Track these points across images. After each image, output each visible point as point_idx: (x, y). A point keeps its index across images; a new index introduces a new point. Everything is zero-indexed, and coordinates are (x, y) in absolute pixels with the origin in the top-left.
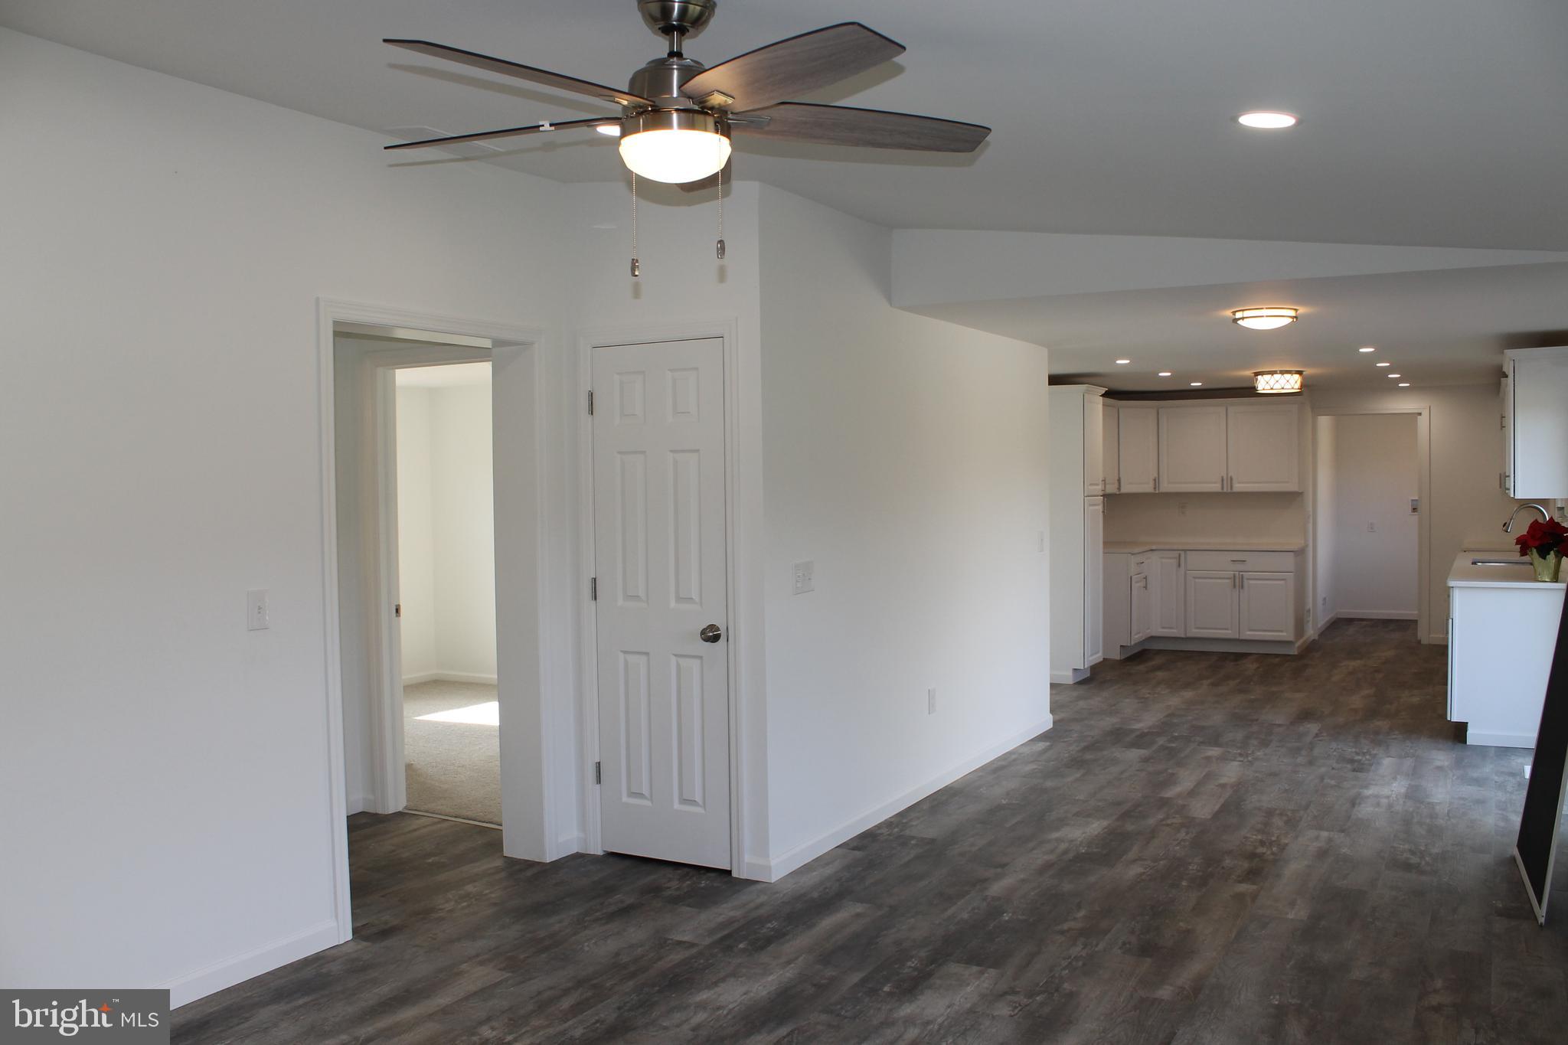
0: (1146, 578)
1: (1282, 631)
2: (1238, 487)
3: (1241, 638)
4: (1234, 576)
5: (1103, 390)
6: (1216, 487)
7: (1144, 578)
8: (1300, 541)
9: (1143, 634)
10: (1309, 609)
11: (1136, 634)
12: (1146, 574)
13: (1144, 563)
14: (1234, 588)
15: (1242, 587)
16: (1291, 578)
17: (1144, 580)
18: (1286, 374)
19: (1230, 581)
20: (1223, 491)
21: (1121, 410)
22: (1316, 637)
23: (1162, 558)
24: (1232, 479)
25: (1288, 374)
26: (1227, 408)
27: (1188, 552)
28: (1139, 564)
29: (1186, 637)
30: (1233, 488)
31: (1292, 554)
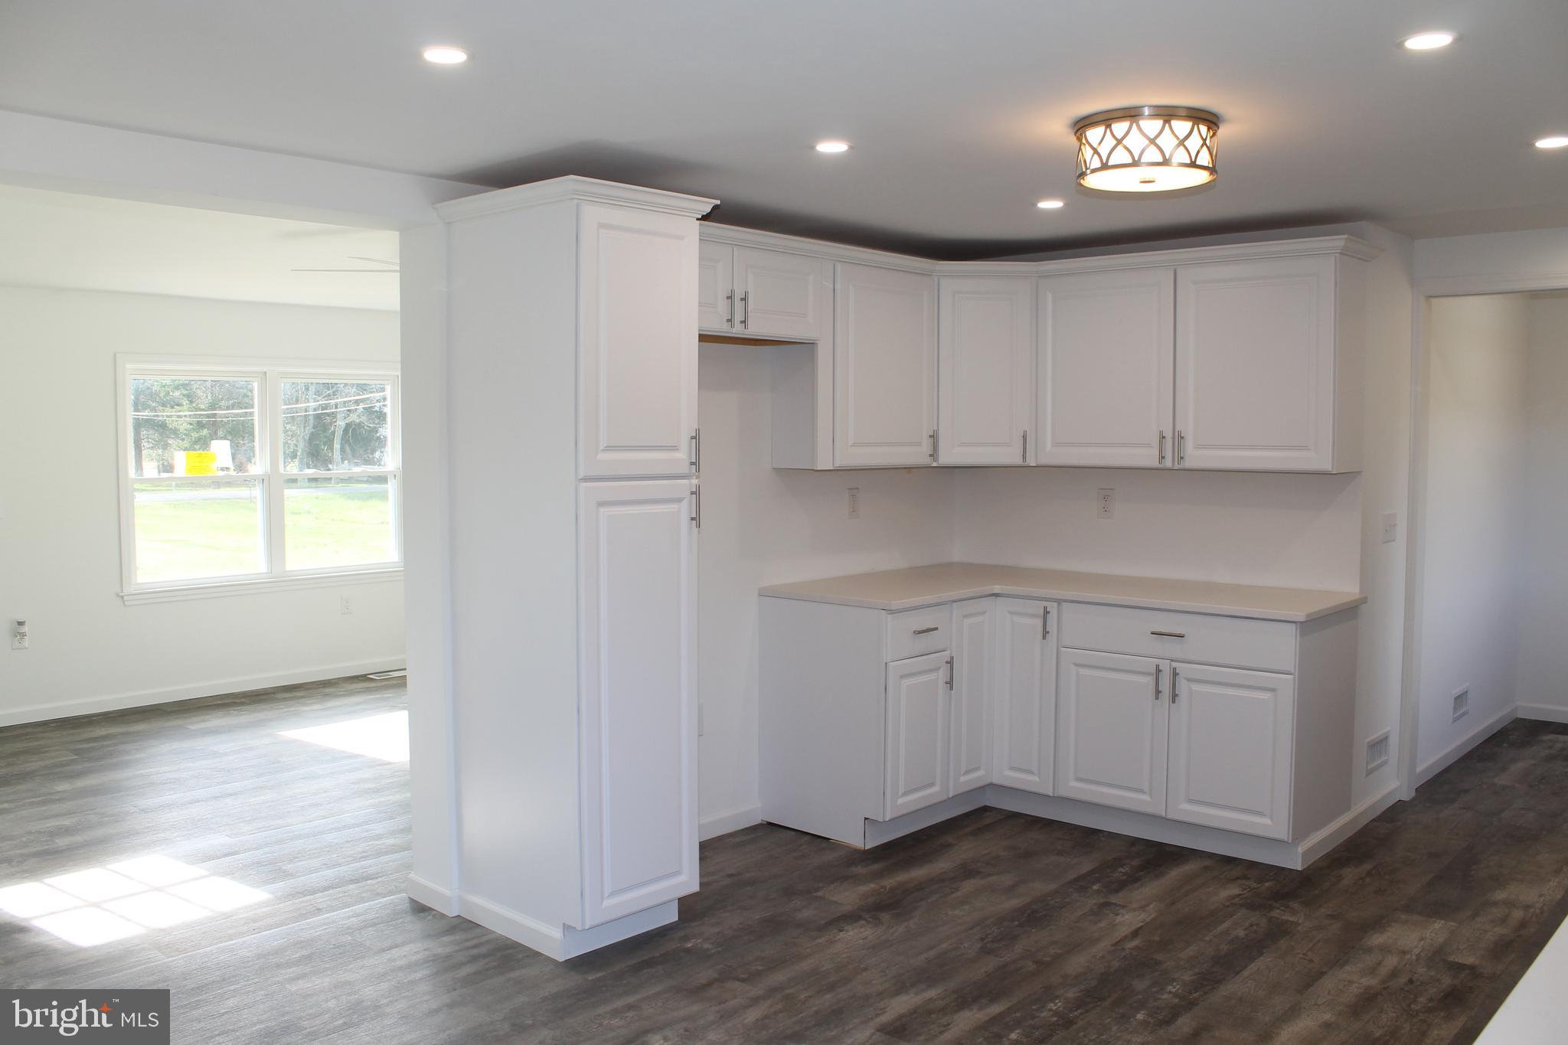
0: (950, 663)
1: (1261, 814)
2: (1196, 457)
3: (1170, 816)
4: (1158, 671)
5: (706, 206)
6: (1147, 457)
7: (947, 662)
8: (1347, 588)
9: (936, 789)
10: (1380, 739)
11: (906, 794)
12: (951, 653)
13: (936, 629)
14: (1157, 698)
15: (1174, 697)
16: (1287, 685)
17: (945, 669)
18: (1175, 123)
19: (1150, 681)
20: (1161, 466)
21: (943, 281)
22: (1407, 795)
23: (1011, 613)
24: (1182, 438)
25: (1182, 127)
26: (1175, 271)
27: (1064, 605)
28: (919, 633)
29: (1056, 795)
30: (1182, 458)
31: (1293, 627)
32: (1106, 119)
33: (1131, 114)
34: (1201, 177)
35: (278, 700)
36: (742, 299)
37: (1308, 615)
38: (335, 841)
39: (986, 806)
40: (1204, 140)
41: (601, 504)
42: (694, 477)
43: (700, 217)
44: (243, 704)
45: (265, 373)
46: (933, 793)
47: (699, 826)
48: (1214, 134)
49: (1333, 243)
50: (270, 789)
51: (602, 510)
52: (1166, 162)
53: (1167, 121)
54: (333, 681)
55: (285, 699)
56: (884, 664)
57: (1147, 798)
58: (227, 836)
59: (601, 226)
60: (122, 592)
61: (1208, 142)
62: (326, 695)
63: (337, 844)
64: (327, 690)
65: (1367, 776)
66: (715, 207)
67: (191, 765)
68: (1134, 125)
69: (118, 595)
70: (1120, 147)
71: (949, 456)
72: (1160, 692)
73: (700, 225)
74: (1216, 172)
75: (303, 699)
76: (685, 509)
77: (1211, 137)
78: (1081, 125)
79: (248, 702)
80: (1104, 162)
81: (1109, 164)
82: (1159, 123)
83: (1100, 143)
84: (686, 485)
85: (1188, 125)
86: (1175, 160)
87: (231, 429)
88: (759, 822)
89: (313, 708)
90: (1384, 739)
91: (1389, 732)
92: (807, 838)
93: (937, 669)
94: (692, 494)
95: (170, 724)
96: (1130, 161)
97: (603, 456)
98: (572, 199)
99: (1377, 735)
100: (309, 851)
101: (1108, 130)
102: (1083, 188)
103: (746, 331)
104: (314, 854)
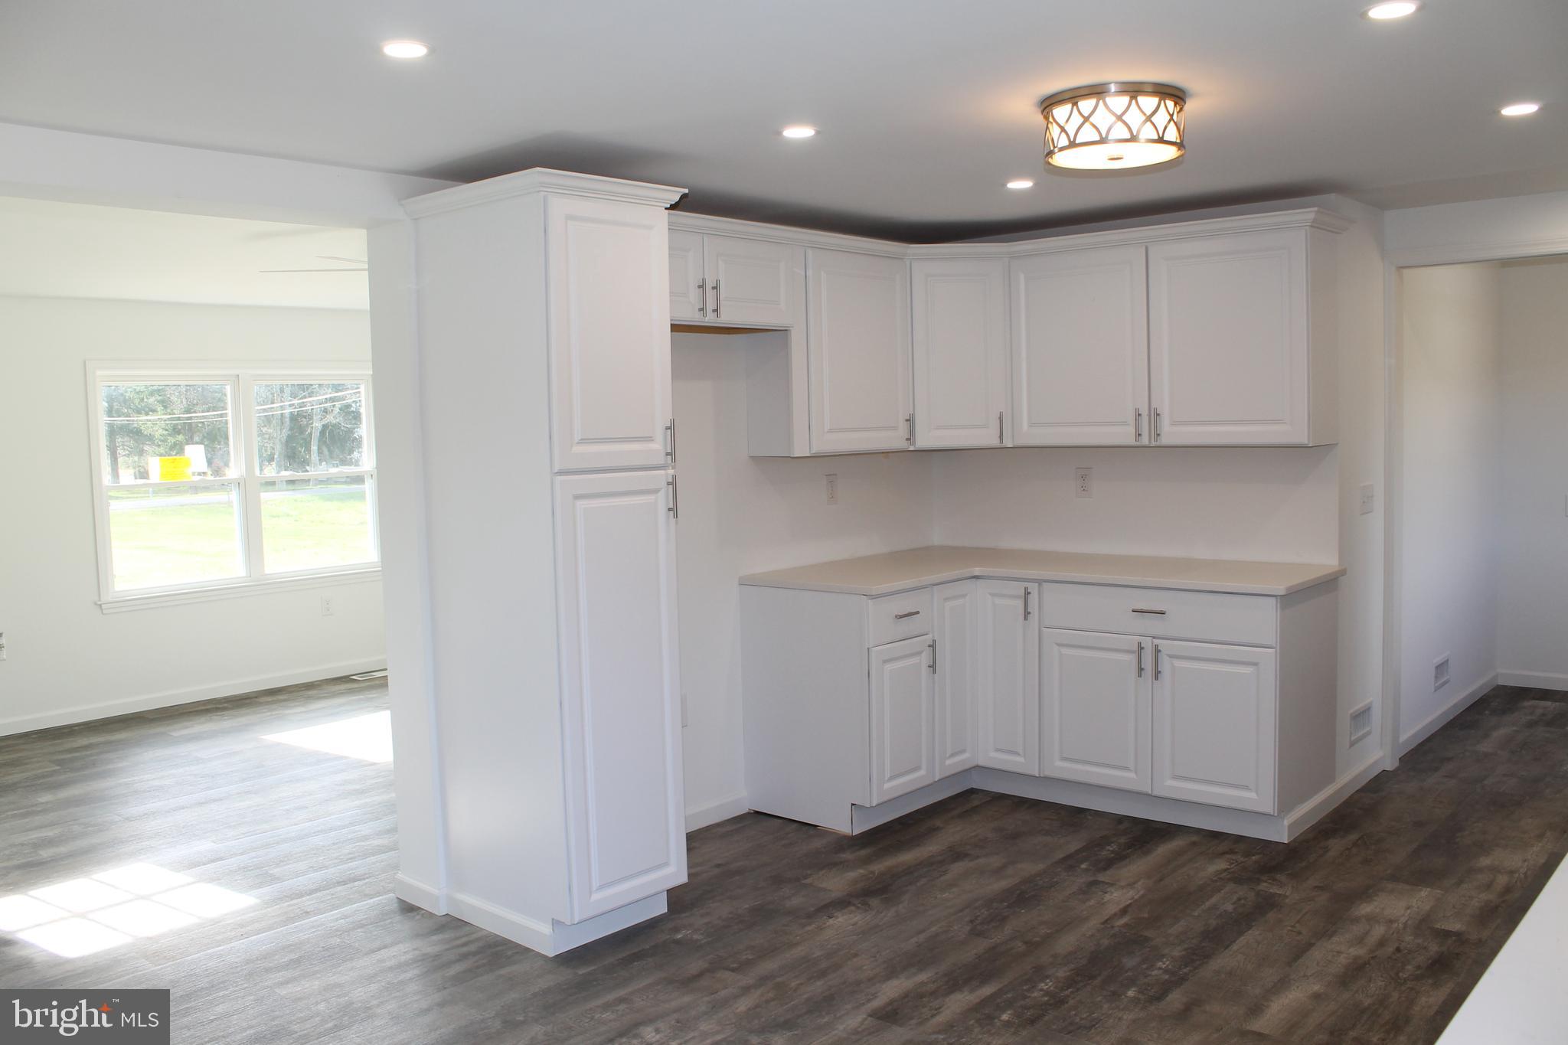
0: (933, 646)
1: (1246, 788)
2: (1172, 434)
3: (1155, 793)
4: (1141, 648)
5: (674, 195)
6: (1123, 435)
7: (929, 646)
8: (1326, 560)
9: (922, 772)
10: (1362, 710)
11: (892, 778)
12: (933, 637)
13: (918, 613)
14: (1140, 676)
15: (1157, 674)
16: (1269, 660)
17: (929, 651)
18: (1141, 99)
19: (1133, 658)
20: (1138, 444)
21: (915, 265)
22: (1390, 765)
23: (993, 595)
24: (1158, 415)
25: (1148, 102)
26: (1147, 248)
27: (1045, 585)
28: (901, 617)
29: (1042, 775)
30: (1158, 435)
31: (1273, 601)
32: (1073, 96)
33: (1097, 91)
34: (1169, 153)
35: (261, 704)
36: (713, 288)
37: (1289, 588)
38: (321, 843)
39: (972, 788)
40: (1172, 116)
41: (577, 497)
42: (672, 467)
43: (669, 206)
45: (238, 376)
46: (919, 777)
48: (1181, 110)
49: (1300, 217)
50: (254, 793)
51: (579, 503)
52: (1133, 139)
53: (1134, 97)
54: (316, 683)
55: (268, 703)
56: (866, 650)
57: (1132, 775)
59: (570, 217)
60: (100, 600)
61: (1175, 117)
62: (309, 697)
63: (323, 846)
64: (310, 693)
65: (1351, 747)
66: (684, 196)
67: (174, 772)
68: (1101, 102)
69: (96, 604)
70: (1087, 124)
71: (924, 441)
72: (1144, 669)
73: (669, 214)
74: (1184, 147)
75: (285, 703)
76: (662, 500)
77: (1178, 113)
78: (1048, 104)
80: (1072, 140)
81: (1077, 142)
82: (1126, 99)
83: (1067, 121)
84: (662, 476)
85: (1155, 100)
86: (1143, 136)
87: (205, 435)
88: (746, 811)
89: (296, 711)
90: (1366, 711)
91: (1371, 703)
92: (795, 826)
93: (919, 653)
94: (669, 484)
95: (152, 731)
96: (1097, 138)
97: (578, 449)
98: (539, 191)
99: (1359, 706)
100: (295, 854)
101: (1075, 107)
102: (1051, 167)
103: (719, 320)
104: (300, 857)
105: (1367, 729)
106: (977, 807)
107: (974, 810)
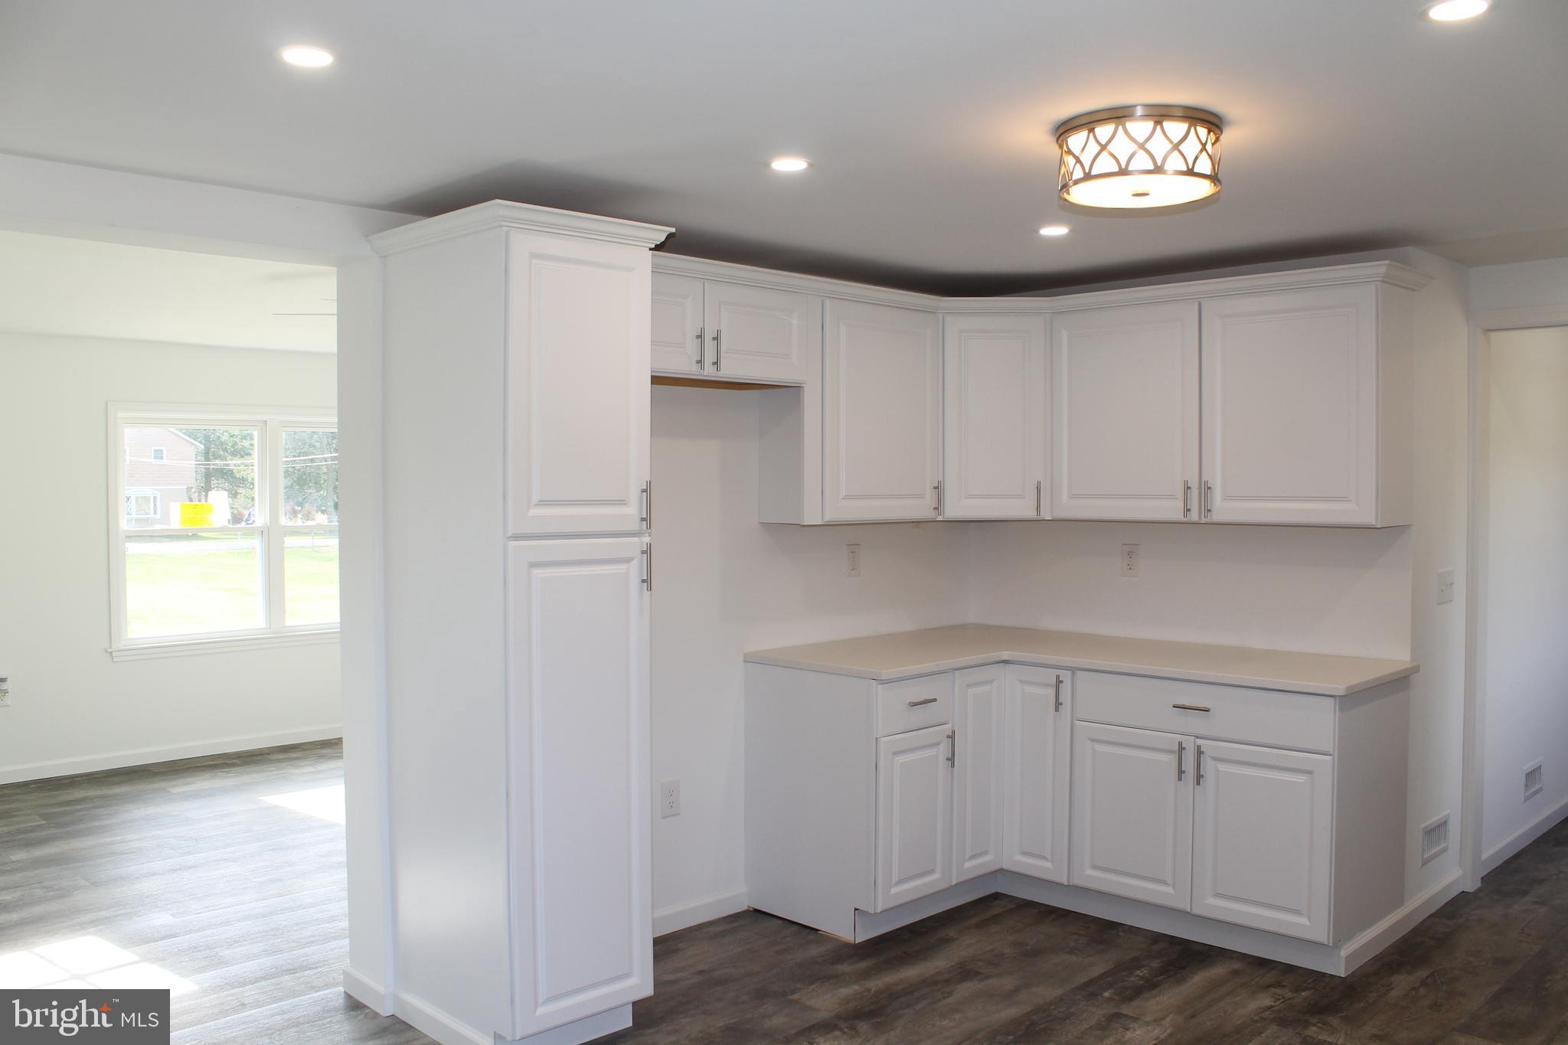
0: (952, 737)
1: (1296, 912)
2: (1224, 510)
3: (1196, 911)
4: (1181, 748)
5: (660, 234)
6: (1170, 510)
7: (948, 737)
8: (1396, 655)
9: (936, 876)
10: (1437, 824)
11: (900, 882)
12: (953, 727)
13: (934, 700)
14: (1180, 779)
15: (1199, 778)
16: (1325, 766)
17: (947, 742)
18: (1168, 125)
19: (1173, 759)
20: (1186, 520)
21: (949, 319)
22: (1471, 885)
23: (1022, 682)
24: (1209, 488)
25: (1176, 129)
26: (1200, 305)
27: (1079, 674)
28: (915, 704)
29: (1071, 884)
30: (1209, 511)
31: (1331, 701)
32: (1087, 121)
33: (1119, 115)
34: (1203, 189)
35: (271, 761)
36: (714, 339)
37: (1348, 688)
38: (285, 923)
39: (997, 893)
40: (1204, 145)
41: (533, 565)
42: (647, 535)
43: (653, 246)
44: (233, 765)
45: (266, 421)
46: (934, 881)
47: (653, 920)
48: (1217, 139)
49: (1372, 269)
50: (234, 861)
51: (536, 571)
52: (1158, 170)
53: (1159, 123)
54: (333, 741)
55: (279, 761)
56: (874, 741)
57: (1169, 890)
58: (171, 914)
59: (533, 256)
60: (111, 647)
61: (1209, 147)
62: (322, 756)
63: (286, 926)
64: (324, 751)
65: (1422, 865)
66: (670, 236)
67: (159, 832)
68: (1120, 127)
69: (106, 651)
70: (1104, 154)
71: (957, 508)
72: (1184, 772)
73: (653, 255)
74: (1219, 181)
75: (296, 761)
76: (634, 571)
77: (1213, 144)
78: (1064, 129)
79: (239, 763)
80: (1087, 171)
81: (1092, 174)
82: (1150, 124)
83: (1083, 150)
84: (636, 544)
85: (1183, 126)
86: (1169, 166)
87: (295, 479)
88: (745, 908)
89: (305, 769)
90: (1443, 824)
91: (1449, 815)
92: (796, 927)
93: (937, 744)
94: (643, 552)
95: (155, 786)
96: (1116, 169)
97: (535, 512)
98: (501, 226)
99: (1433, 820)
100: (253, 934)
101: (1091, 134)
102: (1066, 203)
103: (720, 374)
104: (257, 937)
105: (1443, 845)
106: (995, 916)
107: (995, 919)
